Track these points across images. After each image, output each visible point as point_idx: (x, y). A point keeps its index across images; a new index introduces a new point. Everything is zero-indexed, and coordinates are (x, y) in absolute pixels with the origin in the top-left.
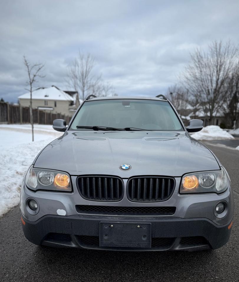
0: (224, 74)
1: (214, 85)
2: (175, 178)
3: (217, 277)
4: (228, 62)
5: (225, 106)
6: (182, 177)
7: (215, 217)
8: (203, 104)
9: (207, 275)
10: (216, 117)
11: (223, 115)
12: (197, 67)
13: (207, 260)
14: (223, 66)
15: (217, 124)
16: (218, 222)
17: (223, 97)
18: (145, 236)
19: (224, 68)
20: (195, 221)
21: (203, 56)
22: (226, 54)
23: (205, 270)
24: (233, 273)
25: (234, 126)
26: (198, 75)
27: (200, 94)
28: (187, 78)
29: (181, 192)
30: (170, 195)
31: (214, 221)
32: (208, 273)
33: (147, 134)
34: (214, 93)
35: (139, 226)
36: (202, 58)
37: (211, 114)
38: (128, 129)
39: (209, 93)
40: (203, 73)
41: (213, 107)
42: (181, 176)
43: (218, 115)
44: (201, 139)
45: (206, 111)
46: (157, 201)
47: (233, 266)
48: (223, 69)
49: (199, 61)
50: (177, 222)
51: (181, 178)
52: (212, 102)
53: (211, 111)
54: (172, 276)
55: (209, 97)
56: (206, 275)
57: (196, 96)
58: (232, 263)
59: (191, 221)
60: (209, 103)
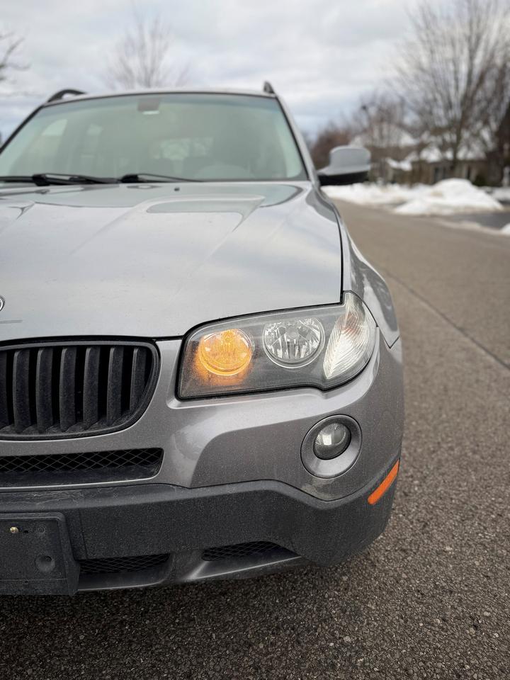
0: (484, 56)
1: (463, 85)
2: (157, 343)
3: (347, 639)
4: (495, 26)
5: (486, 134)
6: (184, 338)
7: (309, 475)
8: (437, 131)
9: (319, 630)
10: (465, 161)
11: (482, 155)
12: (423, 41)
13: (337, 569)
14: (484, 37)
15: (468, 177)
16: (325, 489)
17: (483, 112)
18: (46, 559)
19: (487, 42)
20: (229, 495)
21: (438, 13)
22: (492, 7)
23: (319, 610)
24: (402, 621)
25: (506, 181)
26: (425, 60)
27: (431, 107)
28: (400, 70)
29: (183, 393)
30: (136, 407)
31: (306, 488)
32: (325, 621)
33: (177, 190)
34: (462, 104)
35: (14, 528)
36: (434, 17)
37: (455, 153)
38: (131, 179)
39: (449, 106)
40: (437, 57)
41: (459, 138)
42: (182, 333)
43: (470, 156)
44: (427, 213)
45: (443, 148)
46: (88, 432)
47: (410, 590)
48: (482, 45)
49: (427, 27)
50: (159, 504)
51: (179, 342)
52: (458, 126)
53: (455, 147)
54: (211, 637)
55: (451, 114)
56: (316, 631)
57: (421, 113)
58: (408, 580)
59: (213, 498)
60: (449, 128)
